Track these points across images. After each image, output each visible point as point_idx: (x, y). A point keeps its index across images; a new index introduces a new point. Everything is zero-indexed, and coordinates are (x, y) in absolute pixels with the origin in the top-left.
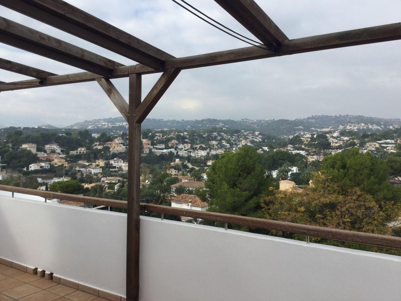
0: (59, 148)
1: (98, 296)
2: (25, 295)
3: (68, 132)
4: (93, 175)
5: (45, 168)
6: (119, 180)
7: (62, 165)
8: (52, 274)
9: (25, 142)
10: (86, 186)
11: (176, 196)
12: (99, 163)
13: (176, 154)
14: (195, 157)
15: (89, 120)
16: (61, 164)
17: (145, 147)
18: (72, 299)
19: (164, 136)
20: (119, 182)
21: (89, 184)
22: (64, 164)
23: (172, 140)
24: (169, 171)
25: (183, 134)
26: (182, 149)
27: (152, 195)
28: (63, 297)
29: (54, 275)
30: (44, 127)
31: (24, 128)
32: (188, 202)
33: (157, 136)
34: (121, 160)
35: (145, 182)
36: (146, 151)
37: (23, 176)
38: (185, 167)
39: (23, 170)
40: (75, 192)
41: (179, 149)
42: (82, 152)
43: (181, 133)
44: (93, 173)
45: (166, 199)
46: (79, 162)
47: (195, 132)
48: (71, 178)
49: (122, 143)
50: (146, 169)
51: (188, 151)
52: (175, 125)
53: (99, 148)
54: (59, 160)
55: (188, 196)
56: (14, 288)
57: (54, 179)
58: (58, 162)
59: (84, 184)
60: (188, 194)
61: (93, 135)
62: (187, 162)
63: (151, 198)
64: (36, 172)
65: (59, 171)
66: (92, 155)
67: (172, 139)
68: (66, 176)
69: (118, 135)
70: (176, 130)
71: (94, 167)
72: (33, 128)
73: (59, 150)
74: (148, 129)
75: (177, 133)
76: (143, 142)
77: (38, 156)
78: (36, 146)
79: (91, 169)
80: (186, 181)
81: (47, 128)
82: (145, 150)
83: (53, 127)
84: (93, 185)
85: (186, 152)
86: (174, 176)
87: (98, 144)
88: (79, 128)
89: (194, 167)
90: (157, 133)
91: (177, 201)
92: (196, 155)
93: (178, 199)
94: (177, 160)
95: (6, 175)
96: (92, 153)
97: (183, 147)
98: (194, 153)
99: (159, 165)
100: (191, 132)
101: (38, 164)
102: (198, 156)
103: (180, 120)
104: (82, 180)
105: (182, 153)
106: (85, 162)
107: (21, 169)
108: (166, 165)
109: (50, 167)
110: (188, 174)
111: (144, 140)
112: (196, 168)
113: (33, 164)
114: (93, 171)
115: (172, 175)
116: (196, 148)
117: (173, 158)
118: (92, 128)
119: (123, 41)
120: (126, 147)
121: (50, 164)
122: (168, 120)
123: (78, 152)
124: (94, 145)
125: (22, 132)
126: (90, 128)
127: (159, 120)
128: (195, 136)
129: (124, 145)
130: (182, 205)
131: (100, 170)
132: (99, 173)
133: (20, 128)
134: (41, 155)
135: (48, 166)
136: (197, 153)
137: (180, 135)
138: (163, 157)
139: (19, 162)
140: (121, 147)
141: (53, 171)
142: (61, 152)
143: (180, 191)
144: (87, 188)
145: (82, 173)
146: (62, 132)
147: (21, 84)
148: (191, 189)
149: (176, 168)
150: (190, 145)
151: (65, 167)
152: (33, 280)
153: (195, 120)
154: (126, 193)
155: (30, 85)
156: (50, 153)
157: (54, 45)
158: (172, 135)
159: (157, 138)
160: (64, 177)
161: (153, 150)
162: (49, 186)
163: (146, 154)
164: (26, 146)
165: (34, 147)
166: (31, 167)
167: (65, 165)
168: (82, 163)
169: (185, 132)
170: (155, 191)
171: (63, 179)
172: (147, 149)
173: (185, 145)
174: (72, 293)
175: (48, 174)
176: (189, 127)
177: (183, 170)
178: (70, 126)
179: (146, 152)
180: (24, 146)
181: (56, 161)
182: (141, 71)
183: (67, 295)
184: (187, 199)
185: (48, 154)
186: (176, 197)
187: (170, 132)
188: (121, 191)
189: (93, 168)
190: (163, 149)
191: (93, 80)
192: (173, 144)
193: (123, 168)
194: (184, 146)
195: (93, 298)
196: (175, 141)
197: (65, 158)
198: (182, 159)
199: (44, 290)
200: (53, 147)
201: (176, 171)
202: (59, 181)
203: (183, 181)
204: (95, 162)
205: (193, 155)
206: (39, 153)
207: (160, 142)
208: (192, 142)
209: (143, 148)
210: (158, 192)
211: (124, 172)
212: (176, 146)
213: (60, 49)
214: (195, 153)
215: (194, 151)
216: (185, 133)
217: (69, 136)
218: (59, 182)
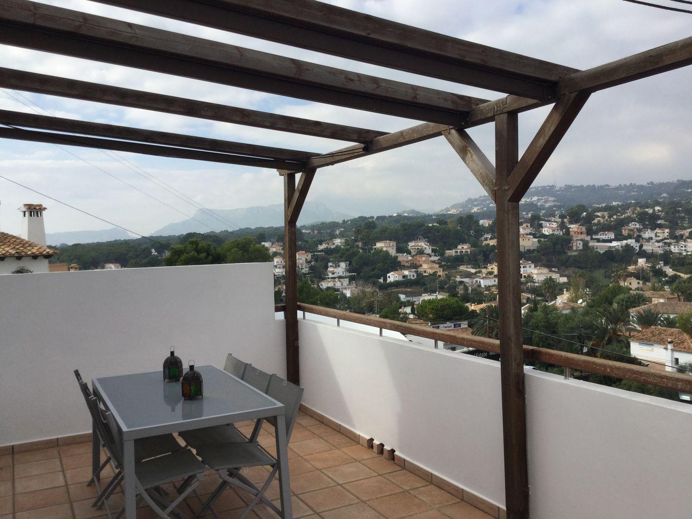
0: (429, 246)
1: (463, 500)
2: (353, 480)
3: (442, 219)
4: (484, 290)
5: (409, 278)
6: (528, 298)
7: (435, 273)
8: (393, 451)
9: (380, 239)
10: (472, 307)
11: (640, 329)
12: (492, 269)
13: (638, 250)
14: (680, 254)
15: (473, 197)
16: (433, 271)
17: (575, 239)
18: (420, 497)
19: (612, 217)
20: (527, 302)
21: (477, 304)
22: (437, 272)
23: (628, 223)
24: (625, 281)
25: (651, 210)
26: (651, 238)
27: (590, 326)
28: (407, 491)
29: (397, 453)
30: (406, 215)
31: (378, 218)
32: (666, 343)
33: (598, 217)
34: (530, 264)
35: (577, 302)
36: (578, 245)
37: (380, 291)
38: (660, 273)
39: (378, 281)
40: (455, 318)
41: (645, 239)
42: (464, 251)
43: (647, 208)
44: (483, 286)
45: (619, 335)
46: (460, 268)
47: (678, 204)
48: (448, 294)
49: (530, 234)
50: (578, 279)
51: (665, 243)
52: (633, 193)
53: (491, 244)
54: (430, 266)
55: (665, 331)
56: (339, 465)
57: (423, 295)
58: (429, 268)
59: (469, 304)
60: (666, 327)
61: (481, 222)
62: (662, 265)
63: (588, 331)
64: (396, 284)
65: (430, 284)
66: (480, 257)
67: (629, 220)
68: (441, 290)
69: (523, 220)
70: (638, 204)
71: (484, 275)
72: (391, 217)
73: (428, 250)
74: (580, 204)
75: (638, 209)
76: (570, 229)
77: (399, 259)
78: (395, 244)
79: (479, 280)
80: (662, 301)
81: (411, 215)
82: (574, 244)
83: (418, 213)
84: (483, 305)
85: (661, 244)
86: (635, 292)
87: (489, 236)
88: (458, 212)
89: (678, 274)
90: (598, 211)
91: (642, 339)
92: (682, 250)
93: (643, 335)
94: (641, 261)
95: (356, 289)
96: (480, 252)
97: (653, 235)
98: (676, 247)
99: (604, 271)
100: (670, 206)
101: (399, 272)
102: (688, 252)
103: (644, 183)
104: (467, 299)
105: (650, 248)
106: (470, 268)
107: (375, 280)
108: (618, 271)
109: (417, 277)
110: (666, 287)
111: (572, 226)
112: (682, 275)
113: (392, 273)
114: (483, 283)
115: (631, 289)
116: (682, 236)
117: (632, 256)
118: (479, 211)
119: (472, 60)
120: (538, 240)
121: (416, 272)
122: (620, 185)
123: (459, 251)
124: (483, 238)
125: (375, 224)
126: (476, 210)
127: (601, 187)
128: (679, 212)
129: (535, 237)
130: (652, 347)
131: (495, 281)
132: (494, 286)
133: (372, 217)
134: (403, 258)
135: (413, 276)
136: (685, 247)
137: (647, 213)
138: (610, 255)
139: (373, 270)
140: (529, 240)
141: (421, 283)
142: (432, 252)
143: (648, 320)
144: (474, 312)
145: (465, 285)
146: (433, 221)
147: (340, 154)
148: (672, 316)
149: (640, 275)
150: (667, 230)
151: (440, 276)
152: (366, 457)
153: (678, 180)
154: (541, 322)
155: (352, 155)
156: (417, 255)
157: (369, 88)
158: (629, 213)
159: (599, 221)
160: (437, 292)
161: (591, 244)
162: (415, 306)
163: (577, 250)
164: (381, 245)
165: (393, 245)
166: (389, 277)
167: (438, 274)
168: (465, 269)
169: (656, 206)
170: (595, 320)
171: (437, 296)
172: (580, 242)
173: (657, 230)
174: (422, 487)
175: (414, 287)
176: (665, 195)
177: (654, 280)
178: (445, 209)
179: (576, 246)
180: (379, 245)
181: (425, 266)
182: (515, 106)
183: (413, 489)
184: (663, 336)
185: (413, 256)
186: (639, 331)
187: (625, 207)
188: (531, 317)
189: (484, 278)
190: (610, 241)
191: (439, 134)
192: (631, 230)
193: (535, 277)
194: (656, 234)
195: (453, 502)
196: (636, 225)
197: (439, 261)
198: (651, 260)
199: (381, 475)
200: (419, 245)
201: (639, 281)
202: (430, 299)
203: (655, 301)
204: (487, 268)
205: (674, 249)
206: (400, 254)
207: (606, 228)
208: (673, 225)
209: (572, 240)
210: (602, 322)
211: (537, 284)
212: (638, 234)
213: (379, 92)
214: (680, 247)
215: (677, 242)
216: (657, 208)
217: (443, 226)
218: (429, 301)
